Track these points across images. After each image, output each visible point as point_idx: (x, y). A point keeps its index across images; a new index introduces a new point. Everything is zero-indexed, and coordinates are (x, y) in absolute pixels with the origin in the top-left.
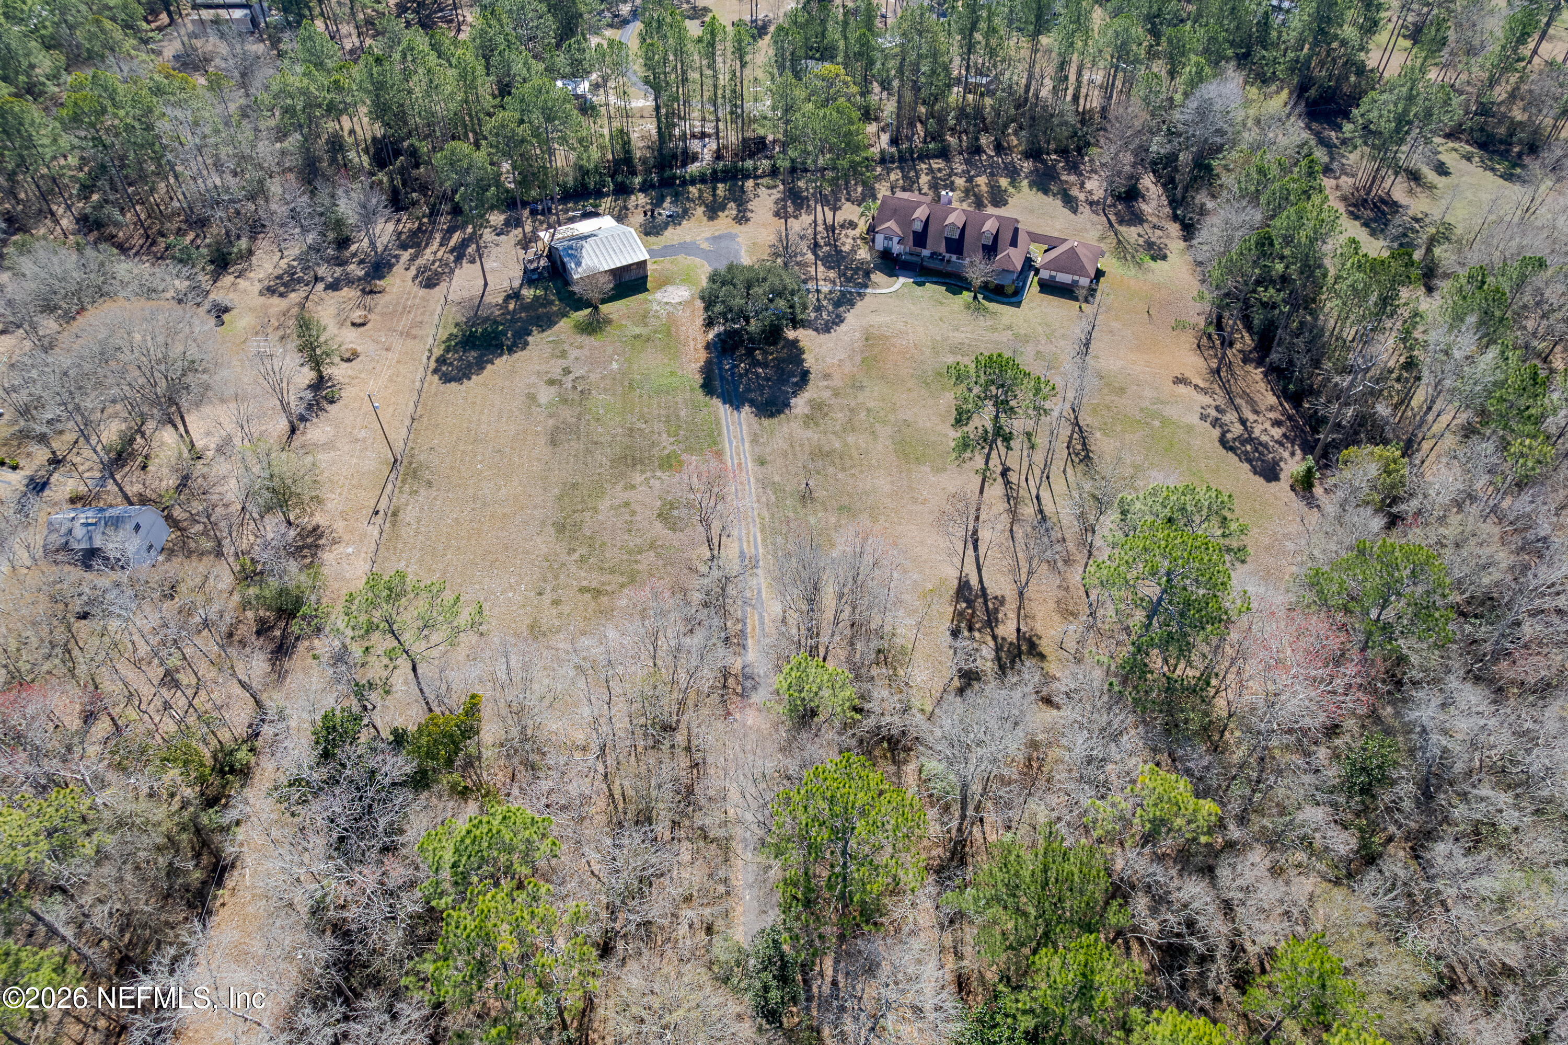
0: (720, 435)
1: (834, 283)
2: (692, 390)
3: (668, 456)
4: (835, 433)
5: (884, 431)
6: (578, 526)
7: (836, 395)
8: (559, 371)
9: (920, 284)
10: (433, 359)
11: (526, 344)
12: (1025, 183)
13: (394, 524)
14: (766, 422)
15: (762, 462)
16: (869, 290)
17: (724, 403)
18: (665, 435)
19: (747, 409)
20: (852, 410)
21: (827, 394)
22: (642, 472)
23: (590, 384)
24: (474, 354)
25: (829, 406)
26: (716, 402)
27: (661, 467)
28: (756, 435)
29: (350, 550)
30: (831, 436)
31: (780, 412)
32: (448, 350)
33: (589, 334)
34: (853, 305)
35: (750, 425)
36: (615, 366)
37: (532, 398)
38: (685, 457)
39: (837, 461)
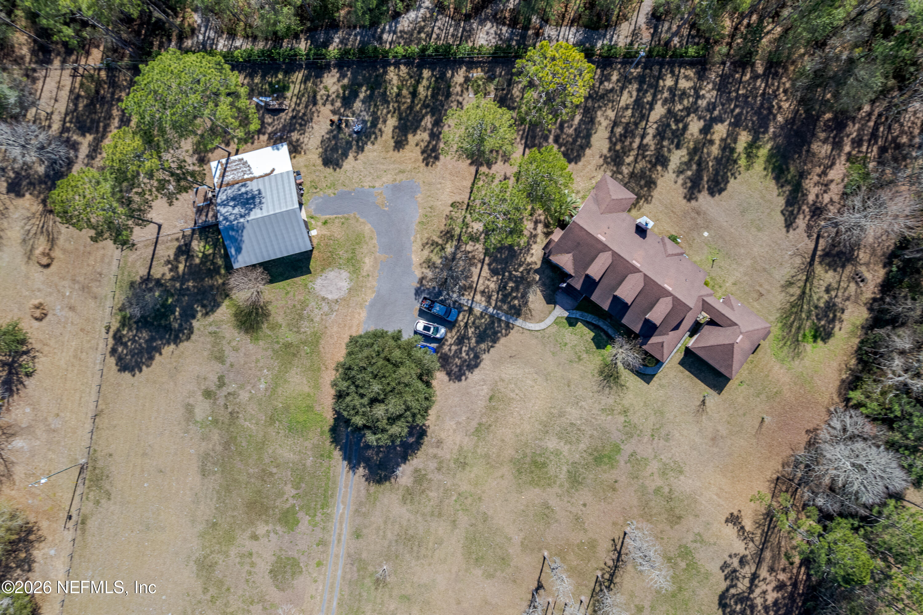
0: (332, 496)
1: (489, 298)
2: (322, 433)
3: (288, 511)
4: (423, 515)
5: (464, 520)
6: (212, 566)
7: (439, 469)
8: (216, 380)
9: (571, 322)
10: (111, 333)
11: (191, 331)
12: (764, 152)
13: (84, 531)
14: (373, 488)
15: (357, 535)
16: (519, 322)
17: (344, 459)
18: (289, 486)
19: (361, 471)
20: (446, 491)
21: (432, 465)
22: (267, 522)
23: (239, 405)
24: (145, 335)
25: (431, 480)
26: (337, 454)
27: (280, 520)
28: (361, 504)
29: (52, 552)
30: (420, 519)
31: (387, 478)
32: (123, 323)
33: (247, 331)
34: (495, 341)
35: (359, 491)
36: (262, 386)
37: (189, 409)
38: (301, 515)
39: (415, 548)
